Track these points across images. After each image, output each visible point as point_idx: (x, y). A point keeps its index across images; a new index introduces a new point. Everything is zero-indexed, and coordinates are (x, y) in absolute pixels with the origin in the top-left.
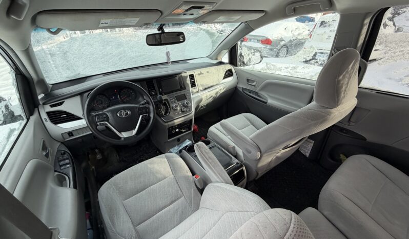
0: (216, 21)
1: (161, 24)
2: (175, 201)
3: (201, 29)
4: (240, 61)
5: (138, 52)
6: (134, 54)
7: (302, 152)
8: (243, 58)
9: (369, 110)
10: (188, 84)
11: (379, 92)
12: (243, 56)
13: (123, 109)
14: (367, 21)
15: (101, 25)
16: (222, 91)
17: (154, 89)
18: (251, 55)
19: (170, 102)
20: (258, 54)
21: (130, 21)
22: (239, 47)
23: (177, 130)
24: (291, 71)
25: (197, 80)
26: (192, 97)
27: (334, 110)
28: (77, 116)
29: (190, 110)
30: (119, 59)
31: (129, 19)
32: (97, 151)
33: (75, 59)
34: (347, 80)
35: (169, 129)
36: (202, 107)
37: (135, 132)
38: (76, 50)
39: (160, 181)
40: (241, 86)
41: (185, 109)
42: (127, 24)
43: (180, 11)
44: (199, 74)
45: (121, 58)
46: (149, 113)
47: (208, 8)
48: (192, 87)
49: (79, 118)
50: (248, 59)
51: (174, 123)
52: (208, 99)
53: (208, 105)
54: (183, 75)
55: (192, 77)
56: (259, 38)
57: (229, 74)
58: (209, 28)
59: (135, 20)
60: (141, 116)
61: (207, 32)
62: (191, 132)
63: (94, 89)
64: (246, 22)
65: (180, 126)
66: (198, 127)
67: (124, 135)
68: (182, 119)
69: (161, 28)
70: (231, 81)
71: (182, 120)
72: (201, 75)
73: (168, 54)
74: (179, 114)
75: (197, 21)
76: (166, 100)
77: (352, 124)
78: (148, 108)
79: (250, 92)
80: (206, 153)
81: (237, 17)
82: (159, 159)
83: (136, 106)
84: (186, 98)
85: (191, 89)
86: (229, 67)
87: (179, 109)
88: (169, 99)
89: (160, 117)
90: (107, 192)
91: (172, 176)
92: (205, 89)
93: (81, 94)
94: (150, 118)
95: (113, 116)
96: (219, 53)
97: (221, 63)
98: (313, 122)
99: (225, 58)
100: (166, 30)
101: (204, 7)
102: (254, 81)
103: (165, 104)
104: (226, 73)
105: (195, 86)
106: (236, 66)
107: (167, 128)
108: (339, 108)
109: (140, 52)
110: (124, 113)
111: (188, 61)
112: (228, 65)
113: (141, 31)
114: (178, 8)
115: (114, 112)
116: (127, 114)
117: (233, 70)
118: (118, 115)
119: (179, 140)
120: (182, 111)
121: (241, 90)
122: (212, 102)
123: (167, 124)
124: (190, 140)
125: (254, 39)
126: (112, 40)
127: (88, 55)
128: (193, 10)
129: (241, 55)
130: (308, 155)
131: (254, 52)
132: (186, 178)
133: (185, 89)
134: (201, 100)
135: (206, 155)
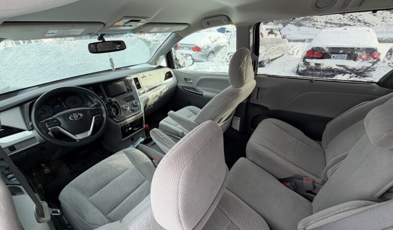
0: (151, 31)
1: (101, 34)
2: (140, 185)
3: (139, 38)
4: (177, 64)
5: (78, 61)
6: (74, 63)
7: (234, 128)
8: (179, 61)
9: (266, 89)
10: (134, 86)
11: (269, 76)
12: (178, 60)
13: (75, 113)
14: (251, 31)
15: (47, 35)
16: (165, 91)
17: (102, 93)
18: (185, 60)
19: (120, 104)
20: (189, 58)
21: (76, 32)
22: (173, 53)
23: (130, 129)
24: (216, 68)
25: (142, 82)
26: (140, 97)
27: (242, 88)
28: (18, 129)
29: (140, 109)
30: (57, 68)
31: (74, 30)
32: (43, 165)
33: (6, 70)
34: (245, 68)
35: (122, 128)
36: (150, 106)
37: (89, 133)
38: (8, 61)
39: (122, 173)
40: (180, 85)
41: (135, 108)
42: (72, 34)
43: (121, 23)
44: (143, 77)
45: (59, 67)
46: (102, 114)
47: (143, 21)
48: (138, 89)
49: (21, 130)
50: (183, 62)
51: (127, 122)
52: (154, 98)
53: (155, 104)
54: (127, 78)
55: (136, 80)
56: (190, 46)
57: (169, 75)
58: (145, 38)
59: (80, 30)
60: (94, 118)
61: (144, 40)
62: (143, 130)
63: (39, 97)
64: (176, 32)
65: (132, 124)
66: (149, 126)
67: (79, 137)
68: (134, 117)
69: (101, 38)
70: (171, 81)
71: (133, 119)
72: (145, 78)
73: (111, 60)
74: (129, 113)
75: (134, 31)
76: (116, 102)
77: (259, 100)
78: (101, 110)
79: (189, 89)
80: (161, 135)
81: (167, 28)
82: (118, 156)
83: (88, 108)
84: (134, 99)
85: (137, 90)
86: (168, 70)
87: (129, 108)
88: (118, 101)
89: (112, 118)
90: (69, 194)
91: (134, 166)
92: (150, 90)
93: (21, 105)
94: (103, 118)
95: (65, 120)
96: (157, 58)
97: (160, 67)
98: (231, 98)
99: (163, 63)
100: (107, 39)
101: (140, 21)
102: (190, 80)
103: (114, 106)
104: (166, 75)
105: (141, 88)
106: (174, 68)
107: (120, 128)
108: (244, 86)
109: (81, 61)
110: (75, 116)
111: (129, 68)
112: (167, 68)
113: (82, 40)
114: (119, 21)
115: (65, 117)
116: (79, 116)
117: (172, 72)
118: (70, 118)
119: (132, 139)
120: (132, 110)
121: (181, 88)
122: (158, 100)
123: (119, 124)
124: (143, 137)
125: (186, 47)
126: (50, 50)
127: (23, 66)
128: (132, 22)
129: (176, 59)
130: (238, 129)
131: (186, 56)
132: (147, 164)
133: (132, 91)
134: (148, 100)
135: (161, 137)
